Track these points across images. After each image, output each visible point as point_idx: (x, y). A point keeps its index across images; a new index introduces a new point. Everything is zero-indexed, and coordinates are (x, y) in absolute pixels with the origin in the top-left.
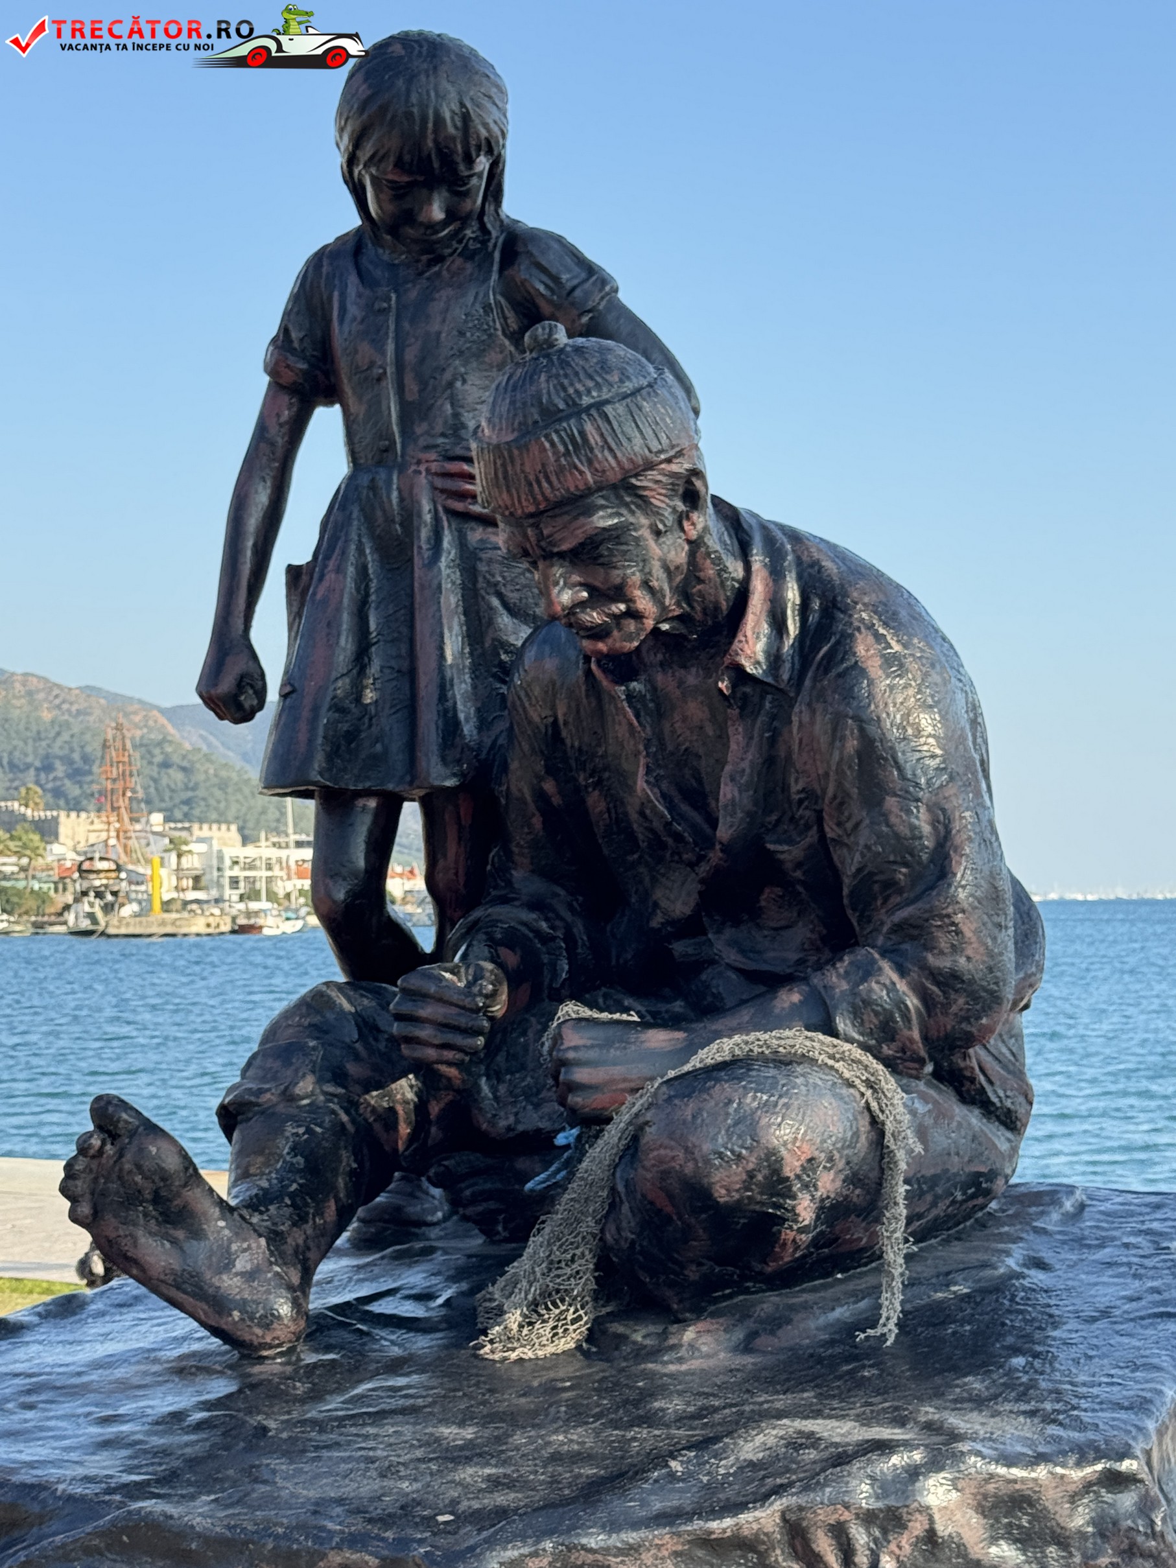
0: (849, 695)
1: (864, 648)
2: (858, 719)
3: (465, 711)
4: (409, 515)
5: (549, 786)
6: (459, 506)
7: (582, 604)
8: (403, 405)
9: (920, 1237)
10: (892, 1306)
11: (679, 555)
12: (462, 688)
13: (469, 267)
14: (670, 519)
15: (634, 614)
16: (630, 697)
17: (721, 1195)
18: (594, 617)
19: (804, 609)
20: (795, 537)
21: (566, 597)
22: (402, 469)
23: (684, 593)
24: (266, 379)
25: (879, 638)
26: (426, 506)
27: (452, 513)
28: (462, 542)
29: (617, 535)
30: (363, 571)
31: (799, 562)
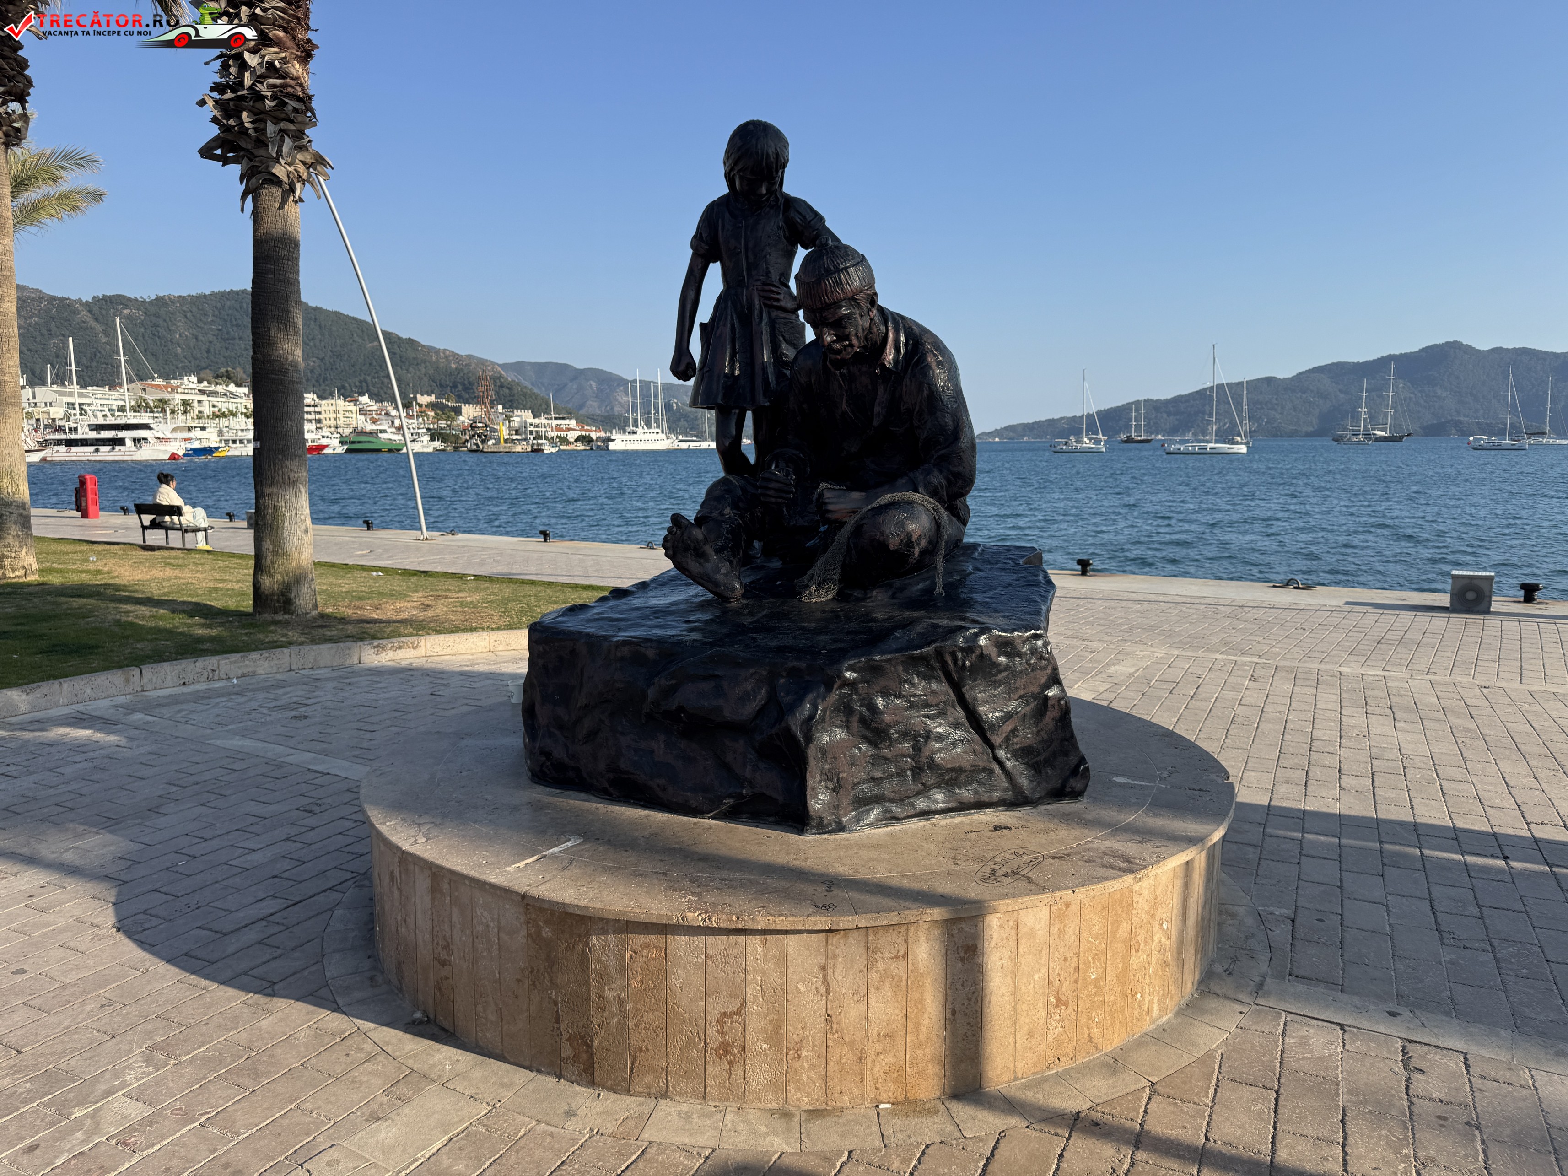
0: (925, 375)
1: (930, 359)
2: (929, 384)
3: (772, 379)
4: (751, 305)
5: (805, 406)
6: (769, 302)
7: (834, 342)
8: (748, 263)
9: (947, 561)
10: (939, 582)
11: (867, 325)
12: (770, 370)
13: (772, 212)
14: (865, 310)
15: (851, 345)
16: (842, 375)
17: (891, 547)
18: (837, 346)
19: (906, 344)
20: (903, 318)
21: (829, 339)
22: (748, 288)
23: (866, 338)
24: (691, 251)
25: (935, 355)
26: (757, 302)
27: (765, 305)
28: (770, 317)
29: (849, 316)
30: (733, 325)
31: (904, 327)
